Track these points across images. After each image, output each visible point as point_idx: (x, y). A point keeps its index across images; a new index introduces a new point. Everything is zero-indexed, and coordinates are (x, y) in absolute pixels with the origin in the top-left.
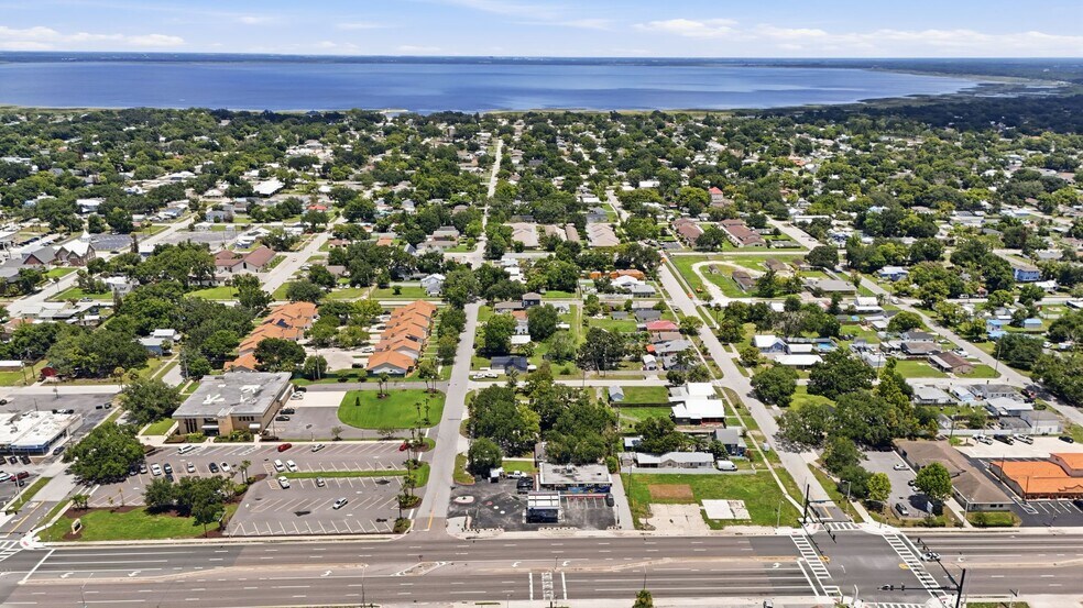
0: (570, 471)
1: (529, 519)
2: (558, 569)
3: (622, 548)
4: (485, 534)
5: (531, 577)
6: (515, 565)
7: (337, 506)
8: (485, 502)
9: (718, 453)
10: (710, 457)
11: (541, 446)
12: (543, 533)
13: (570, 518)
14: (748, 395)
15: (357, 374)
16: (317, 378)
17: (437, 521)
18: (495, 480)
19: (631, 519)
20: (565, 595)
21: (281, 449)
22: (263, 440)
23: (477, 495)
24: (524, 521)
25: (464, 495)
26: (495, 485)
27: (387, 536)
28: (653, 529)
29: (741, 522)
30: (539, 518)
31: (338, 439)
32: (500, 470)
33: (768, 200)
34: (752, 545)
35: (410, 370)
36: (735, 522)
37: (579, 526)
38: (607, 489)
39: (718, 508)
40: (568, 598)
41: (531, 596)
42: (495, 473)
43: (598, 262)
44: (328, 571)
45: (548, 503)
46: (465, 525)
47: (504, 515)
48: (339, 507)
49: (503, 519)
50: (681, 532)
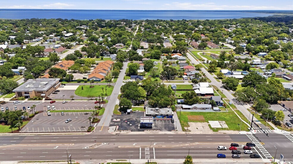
0: (157, 110)
1: (141, 127)
2: (152, 146)
3: (178, 138)
4: (123, 132)
5: (140, 149)
6: (134, 145)
7: (67, 122)
8: (124, 121)
9: (213, 104)
10: (210, 106)
11: (146, 102)
12: (146, 132)
13: (157, 127)
14: (221, 87)
15: (85, 81)
16: (70, 81)
17: (105, 127)
18: (129, 113)
19: (181, 128)
20: (155, 157)
21: (51, 103)
22: (46, 100)
23: (121, 118)
24: (139, 128)
25: (116, 119)
26: (129, 115)
27: (84, 133)
28: (190, 131)
29: (225, 129)
30: (145, 127)
31: (73, 100)
32: (131, 110)
33: (219, 37)
34: (231, 138)
35: (102, 79)
36: (222, 129)
37: (161, 130)
38: (171, 116)
39: (215, 124)
41: (140, 157)
42: (129, 111)
43: (167, 51)
44: (57, 146)
45: (149, 121)
46: (116, 129)
47: (131, 126)
48: (68, 122)
49: (131, 127)
50: (201, 133)
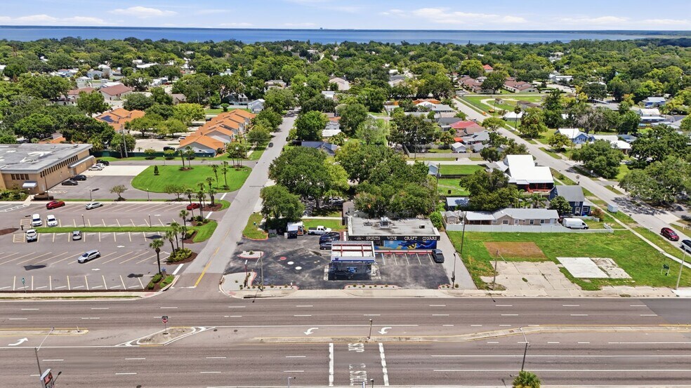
0: (385, 223)
1: (332, 276)
2: (373, 338)
3: (463, 312)
4: (269, 292)
5: (331, 350)
6: (308, 332)
7: (83, 259)
8: (278, 257)
9: (565, 210)
11: (349, 205)
12: (350, 291)
13: (388, 275)
14: (568, 171)
15: (169, 155)
16: (124, 156)
17: (209, 277)
18: (293, 236)
19: (470, 278)
20: (386, 378)
21: (49, 207)
22: (36, 199)
23: (268, 250)
24: (326, 278)
25: (251, 251)
26: (293, 241)
27: (134, 294)
28: (502, 288)
29: (621, 282)
30: (342, 274)
31: (120, 199)
32: (300, 224)
34: (654, 310)
35: (219, 152)
36: (612, 281)
37: (400, 284)
38: (432, 244)
39: (583, 267)
40: (391, 383)
41: (331, 379)
42: (292, 227)
44: (23, 339)
45: (359, 254)
46: (246, 282)
47: (300, 272)
48: (86, 261)
49: (298, 276)
50: (543, 293)
